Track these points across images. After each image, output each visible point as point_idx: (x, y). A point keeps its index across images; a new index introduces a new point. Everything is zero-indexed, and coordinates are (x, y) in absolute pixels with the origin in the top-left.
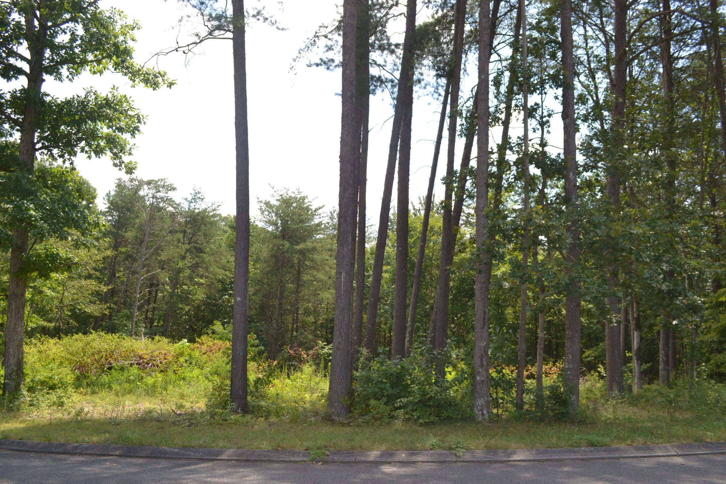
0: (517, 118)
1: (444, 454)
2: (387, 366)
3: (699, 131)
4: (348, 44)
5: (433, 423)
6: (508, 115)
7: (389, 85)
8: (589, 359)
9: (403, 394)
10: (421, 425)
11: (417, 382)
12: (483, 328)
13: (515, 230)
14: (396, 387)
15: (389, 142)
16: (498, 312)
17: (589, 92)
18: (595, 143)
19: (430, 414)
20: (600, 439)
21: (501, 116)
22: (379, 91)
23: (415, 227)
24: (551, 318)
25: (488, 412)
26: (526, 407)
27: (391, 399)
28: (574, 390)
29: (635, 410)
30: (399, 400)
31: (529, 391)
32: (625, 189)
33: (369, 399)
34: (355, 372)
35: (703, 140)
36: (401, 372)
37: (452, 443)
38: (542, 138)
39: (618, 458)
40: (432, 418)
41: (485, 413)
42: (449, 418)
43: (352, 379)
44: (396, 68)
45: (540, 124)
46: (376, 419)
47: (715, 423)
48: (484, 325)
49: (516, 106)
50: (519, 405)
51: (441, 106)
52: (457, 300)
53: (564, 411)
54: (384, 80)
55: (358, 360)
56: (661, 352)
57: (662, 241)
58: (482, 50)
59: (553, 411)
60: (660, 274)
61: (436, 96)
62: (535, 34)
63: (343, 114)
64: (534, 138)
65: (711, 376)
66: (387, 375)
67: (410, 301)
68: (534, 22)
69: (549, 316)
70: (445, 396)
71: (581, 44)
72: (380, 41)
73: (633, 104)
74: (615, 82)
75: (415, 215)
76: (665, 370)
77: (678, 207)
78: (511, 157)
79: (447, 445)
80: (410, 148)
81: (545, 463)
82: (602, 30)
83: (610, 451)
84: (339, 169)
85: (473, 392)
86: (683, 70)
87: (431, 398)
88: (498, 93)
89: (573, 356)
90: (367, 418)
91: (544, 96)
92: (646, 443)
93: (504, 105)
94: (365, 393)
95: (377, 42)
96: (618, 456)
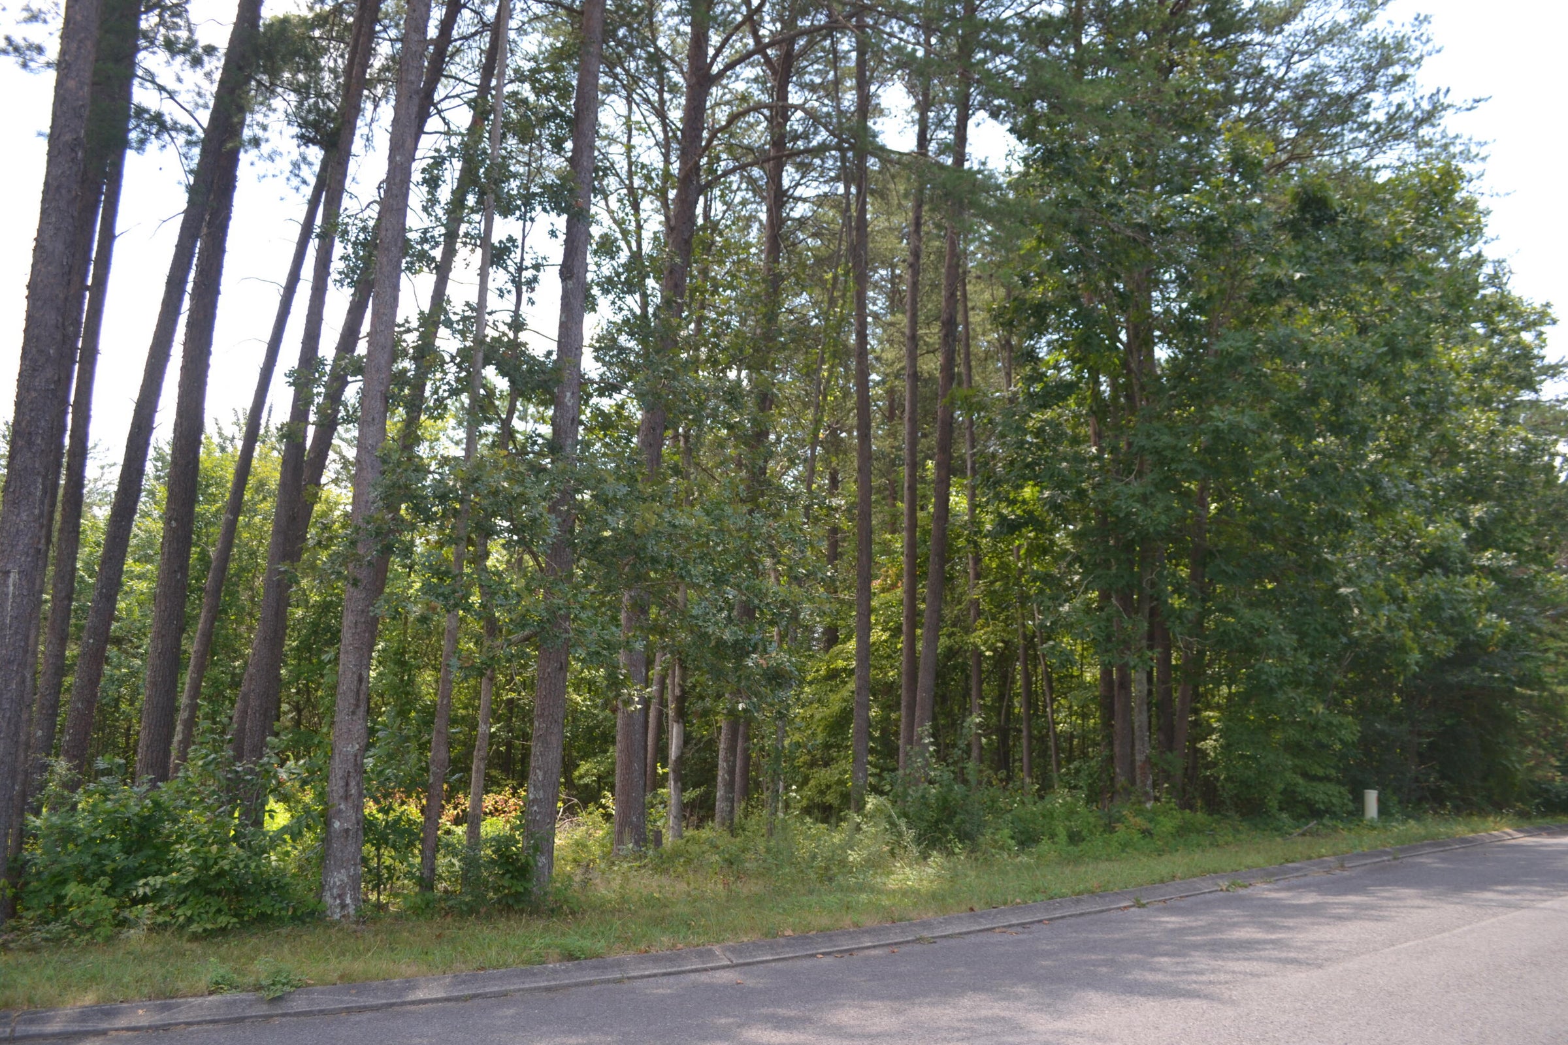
0: (467, 260)
1: (242, 1001)
2: (117, 801)
3: (817, 341)
4: (79, 18)
5: (223, 931)
6: (450, 253)
7: (181, 138)
8: (586, 780)
9: (155, 867)
10: (195, 937)
11: (191, 837)
12: (353, 713)
13: (443, 498)
14: (139, 850)
15: (167, 271)
16: (402, 680)
17: (625, 233)
18: (623, 340)
19: (219, 911)
20: (587, 943)
21: (433, 253)
22: (153, 145)
23: (221, 478)
24: (513, 695)
25: (355, 900)
26: (442, 886)
27: (120, 881)
28: (542, 844)
29: (664, 880)
30: (141, 882)
31: (451, 850)
32: (676, 437)
33: (64, 882)
34: (32, 818)
35: (823, 362)
36: (150, 817)
37: (262, 977)
38: (516, 313)
39: (619, 981)
40: (222, 920)
41: (348, 901)
42: (263, 918)
43: (23, 834)
44: (201, 101)
45: (513, 281)
46: (80, 930)
47: (804, 899)
48: (357, 706)
49: (466, 235)
50: (426, 882)
51: (305, 208)
52: (310, 650)
53: (521, 889)
54: (169, 123)
55: (42, 786)
56: (722, 764)
57: (730, 546)
58: (403, 100)
59: (496, 890)
60: (721, 610)
61: (295, 182)
62: (526, 91)
63: (46, 184)
64: (500, 309)
65: (807, 811)
66: (117, 823)
67: (191, 646)
68: (527, 66)
69: (511, 690)
70: (257, 867)
71: (618, 134)
72: (168, 28)
73: (704, 272)
74: (673, 223)
75: (223, 449)
76: (727, 799)
77: (769, 483)
78: (448, 342)
79: (251, 979)
80: (218, 292)
81: (469, 1004)
82: (661, 114)
83: (604, 968)
84: (24, 315)
85: (322, 859)
86: (802, 222)
87: (221, 874)
88: (433, 201)
89: (545, 773)
90: (56, 927)
91: (528, 223)
92: (674, 945)
93: (443, 230)
94: (57, 868)
95: (162, 30)
96: (618, 976)
